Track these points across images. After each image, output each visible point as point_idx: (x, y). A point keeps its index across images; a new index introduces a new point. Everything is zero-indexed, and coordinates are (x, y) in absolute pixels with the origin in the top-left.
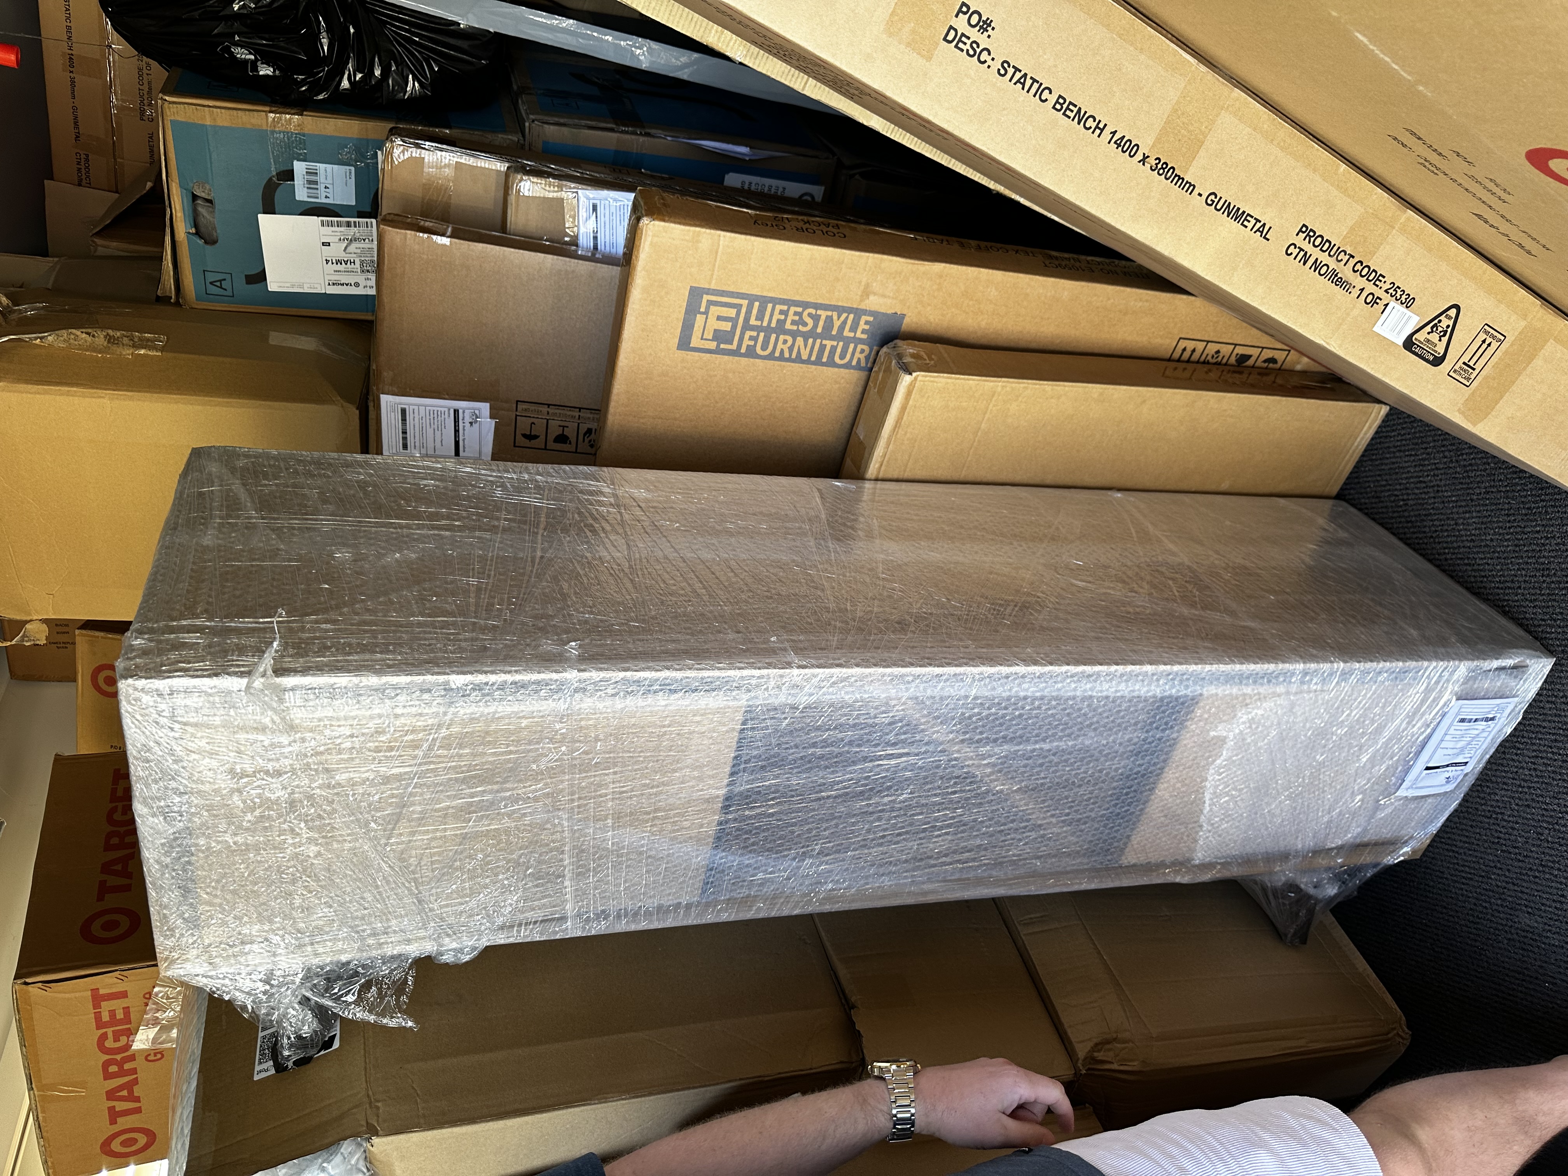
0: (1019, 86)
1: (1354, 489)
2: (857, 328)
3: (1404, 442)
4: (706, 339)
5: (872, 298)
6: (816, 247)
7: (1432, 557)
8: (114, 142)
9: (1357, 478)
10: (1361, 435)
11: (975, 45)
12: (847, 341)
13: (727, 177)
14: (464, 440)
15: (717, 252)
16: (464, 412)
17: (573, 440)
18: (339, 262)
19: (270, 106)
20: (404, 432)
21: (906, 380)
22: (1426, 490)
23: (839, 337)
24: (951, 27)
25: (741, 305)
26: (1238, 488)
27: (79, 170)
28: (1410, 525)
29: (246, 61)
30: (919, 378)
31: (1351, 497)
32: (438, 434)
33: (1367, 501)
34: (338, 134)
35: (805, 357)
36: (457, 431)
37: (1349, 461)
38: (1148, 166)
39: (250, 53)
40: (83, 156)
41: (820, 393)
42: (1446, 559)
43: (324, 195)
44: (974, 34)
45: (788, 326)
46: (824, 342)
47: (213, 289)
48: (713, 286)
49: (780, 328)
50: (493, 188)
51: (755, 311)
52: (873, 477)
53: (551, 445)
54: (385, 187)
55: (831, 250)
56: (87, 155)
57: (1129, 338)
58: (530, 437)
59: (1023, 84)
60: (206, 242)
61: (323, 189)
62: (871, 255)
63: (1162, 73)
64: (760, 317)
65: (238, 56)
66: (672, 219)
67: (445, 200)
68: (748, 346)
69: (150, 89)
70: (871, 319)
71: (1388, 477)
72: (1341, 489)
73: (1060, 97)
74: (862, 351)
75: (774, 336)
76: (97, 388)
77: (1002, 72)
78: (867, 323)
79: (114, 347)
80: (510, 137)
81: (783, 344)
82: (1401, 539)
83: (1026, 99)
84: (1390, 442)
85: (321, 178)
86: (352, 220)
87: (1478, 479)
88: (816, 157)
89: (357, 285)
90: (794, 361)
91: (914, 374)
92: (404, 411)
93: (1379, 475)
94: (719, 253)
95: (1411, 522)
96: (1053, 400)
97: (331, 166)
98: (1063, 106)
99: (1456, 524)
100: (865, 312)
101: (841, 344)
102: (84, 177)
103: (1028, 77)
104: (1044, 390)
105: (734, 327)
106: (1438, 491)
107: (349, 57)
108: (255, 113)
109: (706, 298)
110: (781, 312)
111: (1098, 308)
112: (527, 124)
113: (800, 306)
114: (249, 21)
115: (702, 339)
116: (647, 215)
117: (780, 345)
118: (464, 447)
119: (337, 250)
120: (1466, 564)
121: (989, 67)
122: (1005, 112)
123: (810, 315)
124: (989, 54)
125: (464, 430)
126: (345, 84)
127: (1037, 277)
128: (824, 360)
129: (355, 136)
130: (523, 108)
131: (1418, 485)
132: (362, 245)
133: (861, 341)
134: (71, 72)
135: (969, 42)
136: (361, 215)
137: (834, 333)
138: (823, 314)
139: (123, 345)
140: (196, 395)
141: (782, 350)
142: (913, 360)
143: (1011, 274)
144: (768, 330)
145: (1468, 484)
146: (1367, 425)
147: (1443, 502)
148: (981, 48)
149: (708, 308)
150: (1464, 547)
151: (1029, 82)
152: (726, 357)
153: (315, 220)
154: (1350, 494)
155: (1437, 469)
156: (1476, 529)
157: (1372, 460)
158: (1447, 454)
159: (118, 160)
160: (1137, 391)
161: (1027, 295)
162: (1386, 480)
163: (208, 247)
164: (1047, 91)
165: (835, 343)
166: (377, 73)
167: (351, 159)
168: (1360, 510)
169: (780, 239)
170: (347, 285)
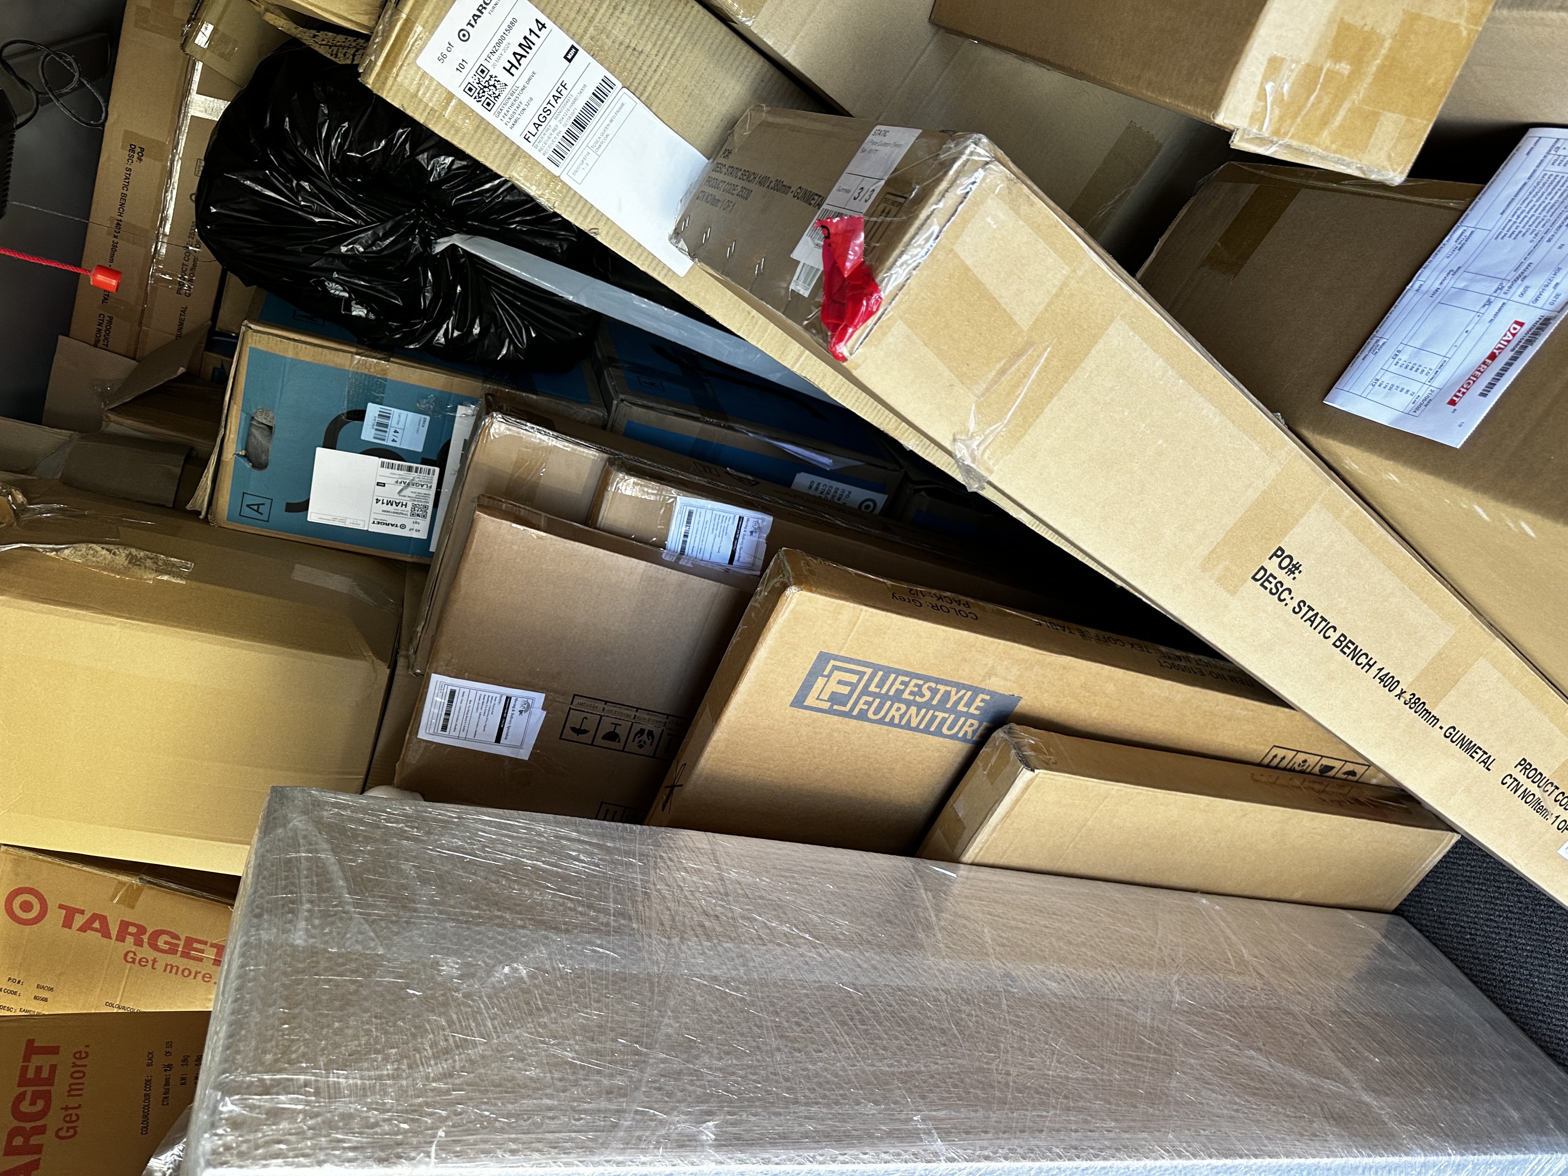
0: (1309, 623)
1: (1414, 907)
2: (971, 705)
3: (1473, 874)
4: (821, 700)
5: (993, 679)
6: (952, 630)
7: (1502, 1003)
8: (143, 310)
9: (1418, 896)
10: (1430, 859)
11: (1279, 585)
12: (958, 715)
13: (798, 475)
14: (508, 728)
15: (854, 625)
16: (516, 700)
17: (623, 739)
18: (390, 503)
19: (357, 347)
20: (448, 714)
21: (1026, 775)
22: (1496, 930)
23: (953, 710)
24: (1262, 568)
25: (865, 673)
26: (1308, 899)
27: (99, 331)
28: (1477, 961)
29: (340, 299)
30: (1040, 775)
31: (1410, 914)
32: (483, 718)
33: (1429, 924)
34: (421, 384)
35: (914, 724)
36: (503, 718)
37: (1413, 880)
38: (1402, 700)
39: (344, 290)
40: (106, 318)
41: (920, 758)
42: (1517, 1010)
43: (391, 438)
44: (1281, 575)
45: (906, 695)
46: (937, 713)
47: (247, 511)
48: (842, 654)
49: (897, 697)
50: (586, 475)
51: (876, 680)
52: (970, 861)
53: (599, 741)
54: (475, 459)
55: (965, 633)
56: (111, 318)
57: (1227, 741)
58: (578, 731)
59: (1312, 622)
60: (253, 466)
61: (392, 433)
62: (1003, 642)
63: (1438, 621)
64: (880, 685)
65: (332, 291)
66: (819, 590)
67: (534, 480)
68: (861, 709)
69: (195, 265)
70: (988, 698)
71: (1454, 905)
72: (1400, 904)
73: (1343, 635)
74: (972, 725)
75: (889, 703)
76: (109, 614)
77: (1297, 610)
78: (982, 700)
79: (135, 569)
80: (595, 411)
81: (895, 711)
82: (1466, 974)
83: (1313, 635)
84: (1458, 869)
85: (393, 422)
86: (415, 465)
87: (1557, 935)
88: (885, 468)
89: (403, 527)
90: (902, 727)
91: (1037, 771)
92: (453, 693)
93: (1443, 901)
94: (857, 626)
95: (1478, 958)
96: (1162, 807)
97: (406, 412)
98: (1343, 644)
99: (1531, 975)
100: (983, 691)
101: (953, 716)
102: (102, 338)
103: (1319, 616)
104: (1156, 797)
105: (852, 692)
106: (1511, 935)
107: (451, 315)
108: (341, 354)
109: (832, 662)
110: (902, 683)
111: (1205, 712)
112: (615, 402)
113: (922, 679)
114: (351, 261)
115: (817, 699)
116: (795, 584)
117: (893, 712)
118: (507, 735)
119: (391, 492)
120: (1541, 1021)
121: (1286, 604)
122: (1289, 645)
123: (929, 688)
124: (1290, 594)
125: (512, 717)
126: (440, 338)
127: (1156, 679)
128: (932, 729)
129: (439, 389)
130: (610, 384)
131: (1489, 923)
132: (418, 490)
133: (973, 716)
134: (115, 237)
135: (1274, 582)
136: (425, 462)
137: (948, 706)
138: (942, 688)
139: (146, 567)
140: (216, 633)
141: (893, 716)
142: (1033, 753)
143: (1132, 673)
144: (885, 698)
145: (1546, 937)
146: (1437, 851)
147: (1516, 948)
148: (1284, 587)
149: (831, 672)
150: (1538, 1001)
151: (1318, 620)
152: (836, 717)
153: (376, 461)
154: (1409, 911)
155: (1511, 912)
156: (1553, 986)
157: (1436, 883)
158: (1522, 899)
159: (143, 328)
160: (1241, 806)
161: (1143, 693)
162: (1452, 908)
163: (255, 471)
164: (1332, 629)
165: (946, 715)
166: (476, 330)
167: (429, 409)
168: (1420, 931)
169: (919, 618)
170: (392, 525)
